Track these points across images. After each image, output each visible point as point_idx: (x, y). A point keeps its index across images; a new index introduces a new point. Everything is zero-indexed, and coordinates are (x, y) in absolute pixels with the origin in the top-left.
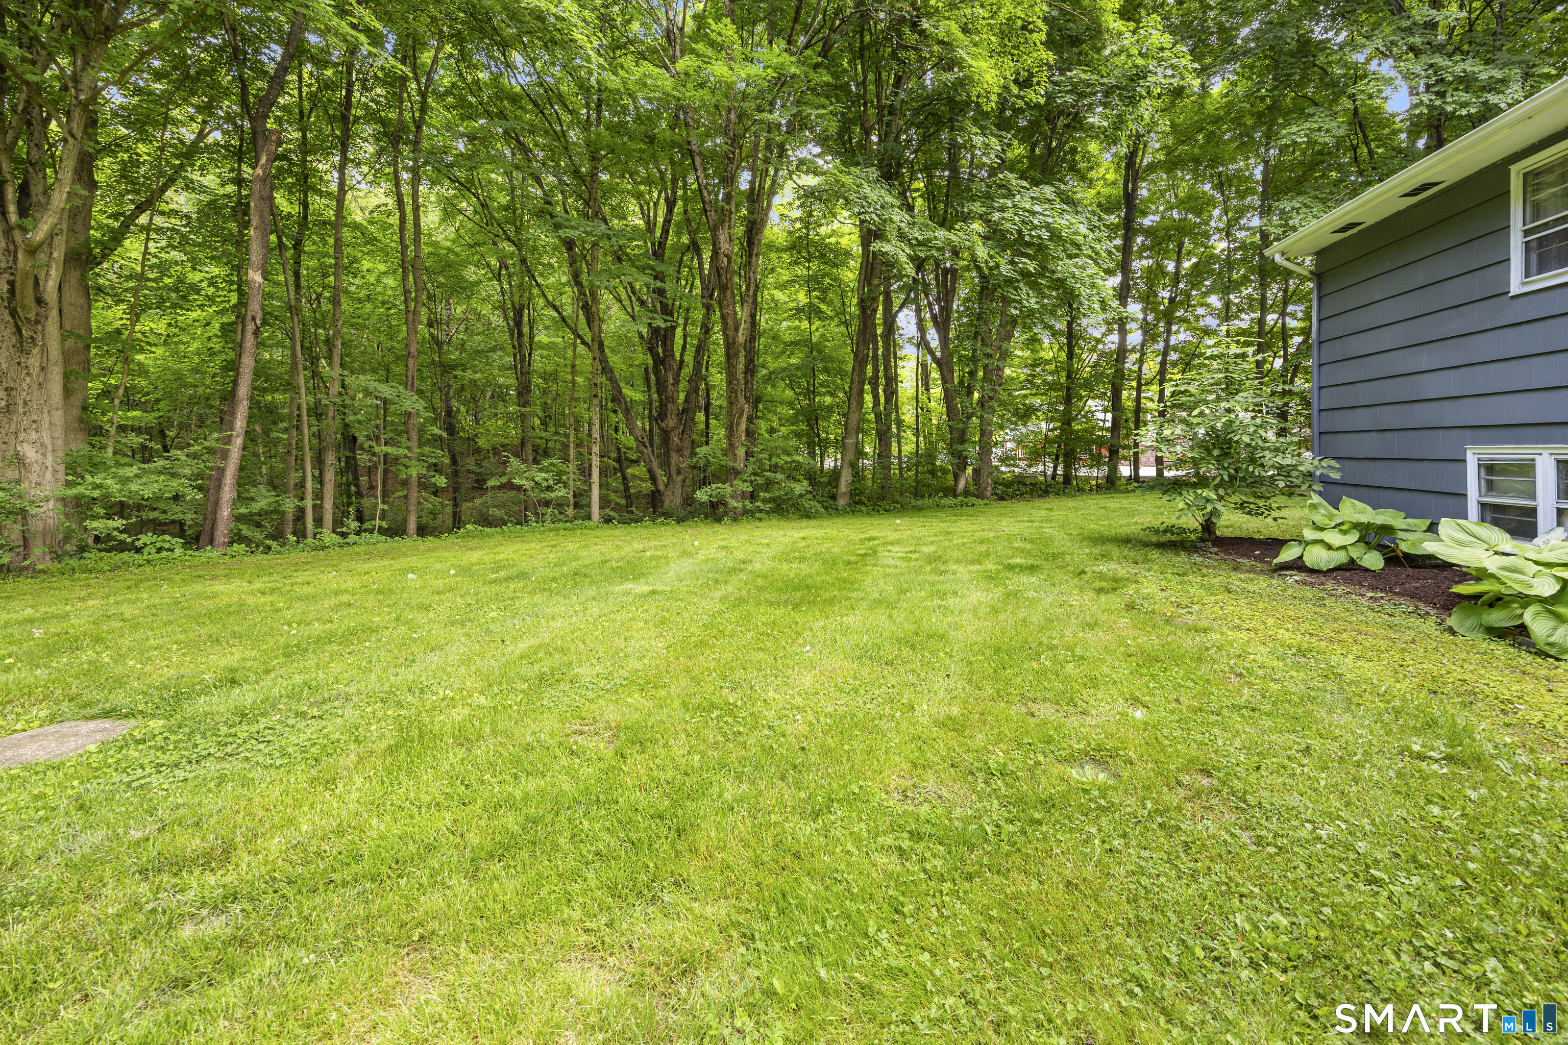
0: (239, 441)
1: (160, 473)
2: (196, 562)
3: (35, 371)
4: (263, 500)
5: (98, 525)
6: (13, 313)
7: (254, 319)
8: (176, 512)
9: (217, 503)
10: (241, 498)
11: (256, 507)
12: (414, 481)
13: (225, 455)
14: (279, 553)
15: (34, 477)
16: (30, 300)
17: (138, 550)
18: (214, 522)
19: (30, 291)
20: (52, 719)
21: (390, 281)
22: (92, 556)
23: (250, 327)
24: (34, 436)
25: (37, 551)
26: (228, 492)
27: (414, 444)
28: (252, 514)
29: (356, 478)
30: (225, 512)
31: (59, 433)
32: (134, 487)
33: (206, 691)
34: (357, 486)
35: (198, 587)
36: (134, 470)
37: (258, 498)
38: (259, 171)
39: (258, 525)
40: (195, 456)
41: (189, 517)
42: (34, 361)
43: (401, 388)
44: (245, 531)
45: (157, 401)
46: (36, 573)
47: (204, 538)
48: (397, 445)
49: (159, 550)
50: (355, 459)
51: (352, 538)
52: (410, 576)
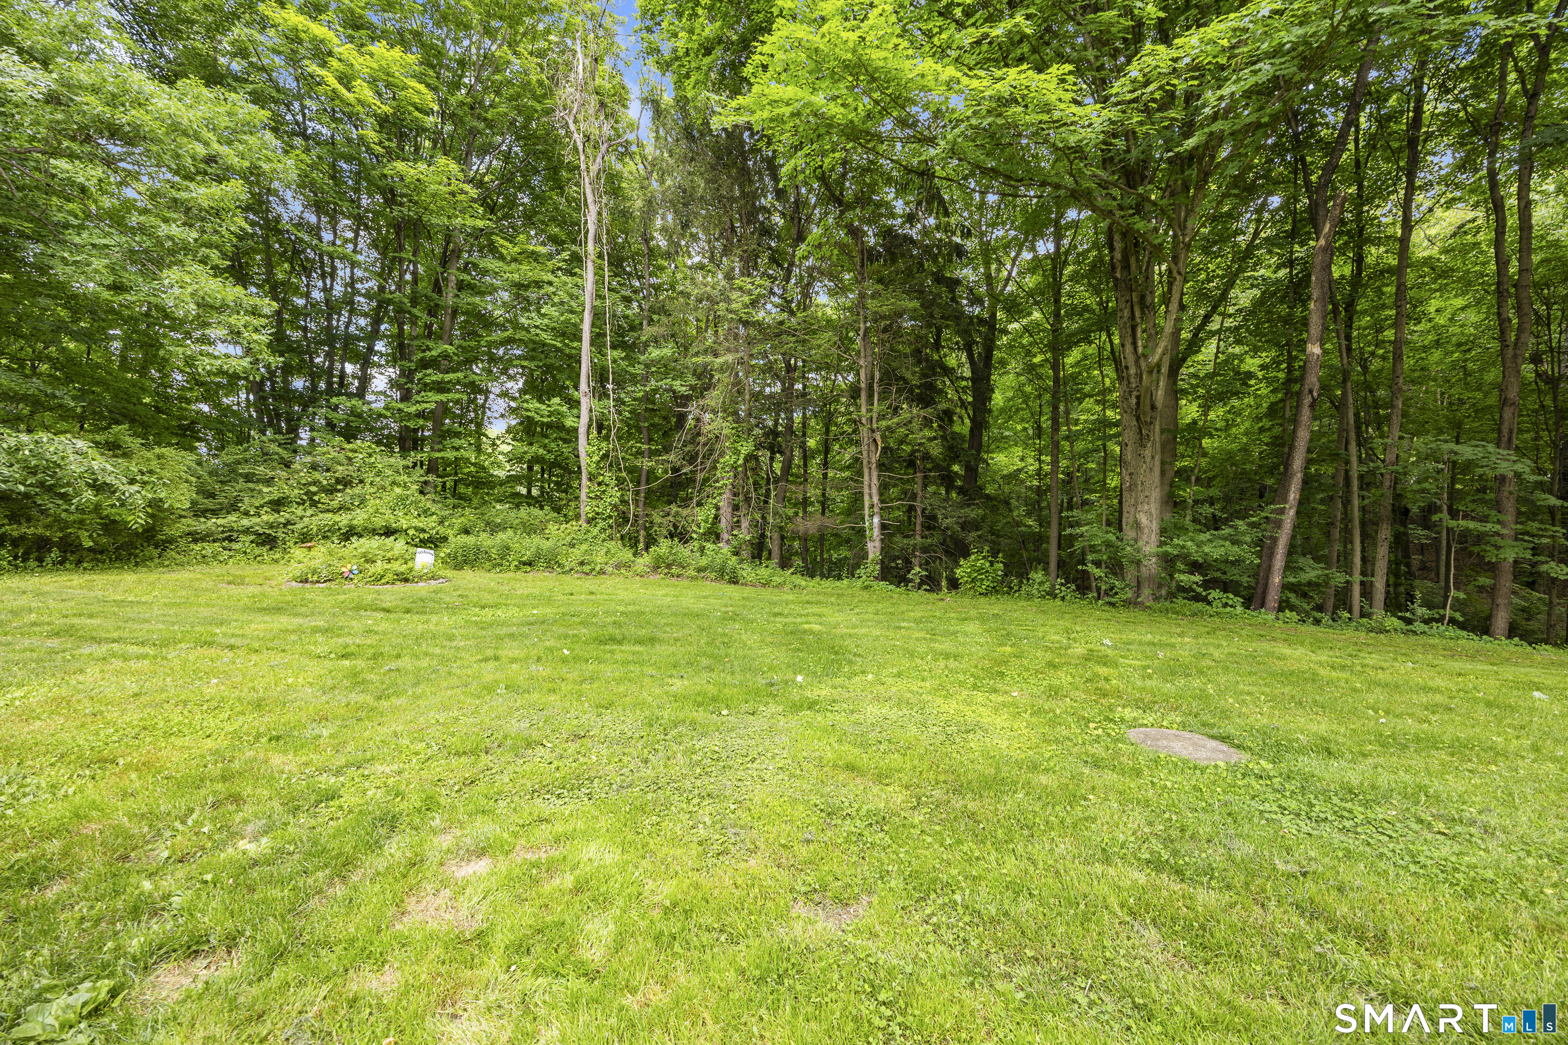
0: (1292, 512)
1: (1226, 539)
2: (1253, 621)
3: (1148, 460)
4: (1311, 572)
5: (1184, 578)
6: (1138, 419)
7: (1311, 392)
8: (1234, 574)
9: (1269, 568)
10: (1289, 567)
11: (1304, 577)
12: (1507, 567)
13: (1279, 524)
14: (1331, 627)
15: (1145, 538)
16: (1148, 408)
17: (1209, 603)
18: (1266, 585)
19: (1148, 402)
20: (1183, 726)
21: (1472, 317)
22: (1180, 601)
23: (1307, 400)
24: (1146, 507)
25: (1146, 591)
26: (1279, 561)
27: (1509, 518)
28: (1299, 584)
29: (1407, 556)
30: (1276, 579)
31: (1158, 505)
32: (1207, 549)
33: (1302, 751)
34: (1408, 565)
35: (1266, 646)
36: (1207, 536)
37: (1308, 569)
38: (1322, 242)
39: (1305, 595)
40: (1253, 525)
41: (1245, 579)
42: (1148, 453)
43: (1491, 448)
44: (1293, 598)
45: (1214, 478)
46: (1145, 608)
47: (1257, 600)
48: (1484, 519)
49: (1225, 605)
50: (1406, 534)
51: (1418, 626)
52: (1537, 694)
